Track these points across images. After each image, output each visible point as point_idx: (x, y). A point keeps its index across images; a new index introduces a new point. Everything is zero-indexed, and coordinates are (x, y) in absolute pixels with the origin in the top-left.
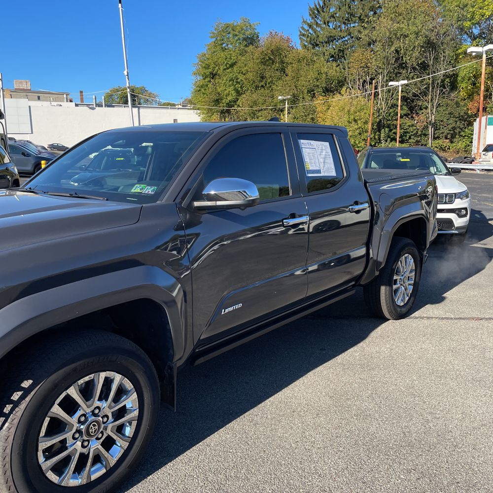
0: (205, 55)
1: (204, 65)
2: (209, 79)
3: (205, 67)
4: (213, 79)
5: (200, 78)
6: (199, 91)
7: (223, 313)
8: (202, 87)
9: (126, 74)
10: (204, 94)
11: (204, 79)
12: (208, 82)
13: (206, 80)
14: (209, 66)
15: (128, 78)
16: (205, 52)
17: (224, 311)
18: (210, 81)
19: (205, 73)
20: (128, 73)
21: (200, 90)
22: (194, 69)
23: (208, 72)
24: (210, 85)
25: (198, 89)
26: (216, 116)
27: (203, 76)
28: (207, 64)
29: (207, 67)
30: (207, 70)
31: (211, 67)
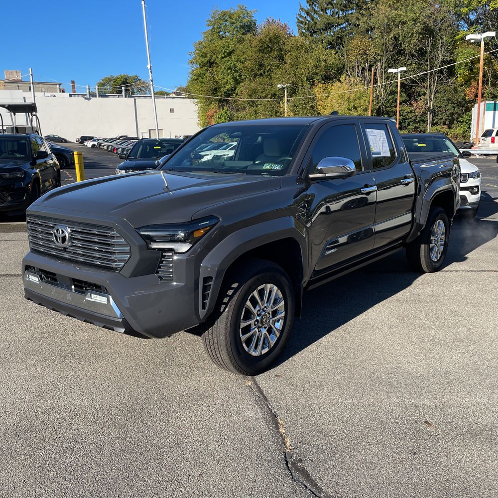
0: (202, 43)
1: (201, 54)
2: (206, 68)
3: (202, 56)
4: (210, 67)
5: (197, 66)
6: (196, 80)
7: (326, 254)
8: (199, 75)
9: (149, 67)
10: (201, 82)
11: (202, 68)
13: (204, 69)
14: (206, 54)
15: (151, 72)
16: (202, 41)
18: (207, 70)
19: (202, 62)
20: (151, 67)
21: (197, 79)
22: (191, 57)
23: (205, 60)
24: (208, 74)
25: (196, 77)
26: (214, 105)
27: (200, 65)
28: (204, 53)
29: (204, 55)
30: (204, 59)
31: (208, 55)
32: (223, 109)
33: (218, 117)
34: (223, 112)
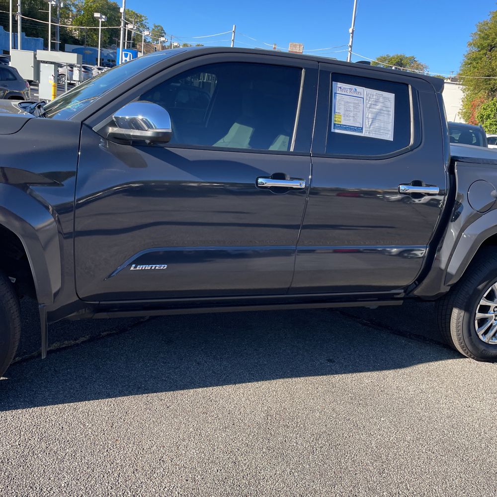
0: (487, 24)
1: (483, 35)
2: (485, 51)
3: (483, 38)
4: (490, 51)
5: (475, 49)
6: (469, 64)
7: (132, 269)
8: (475, 59)
9: (351, 31)
10: (474, 67)
11: (480, 51)
12: (483, 54)
13: (481, 53)
14: (488, 36)
15: (352, 37)
16: (488, 21)
17: (136, 267)
18: (485, 54)
19: (481, 45)
20: (353, 31)
21: (471, 63)
22: (470, 40)
23: (486, 43)
24: (484, 58)
25: (469, 62)
26: (483, 94)
27: (479, 48)
28: (486, 35)
29: (486, 37)
30: (485, 41)
31: (490, 38)
32: (493, 99)
33: (484, 108)
34: (491, 103)
